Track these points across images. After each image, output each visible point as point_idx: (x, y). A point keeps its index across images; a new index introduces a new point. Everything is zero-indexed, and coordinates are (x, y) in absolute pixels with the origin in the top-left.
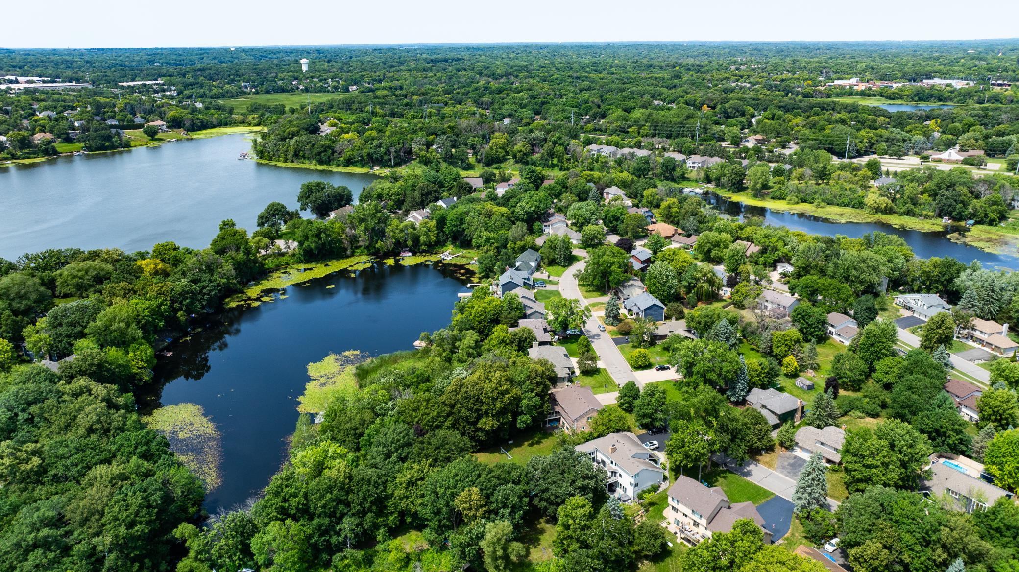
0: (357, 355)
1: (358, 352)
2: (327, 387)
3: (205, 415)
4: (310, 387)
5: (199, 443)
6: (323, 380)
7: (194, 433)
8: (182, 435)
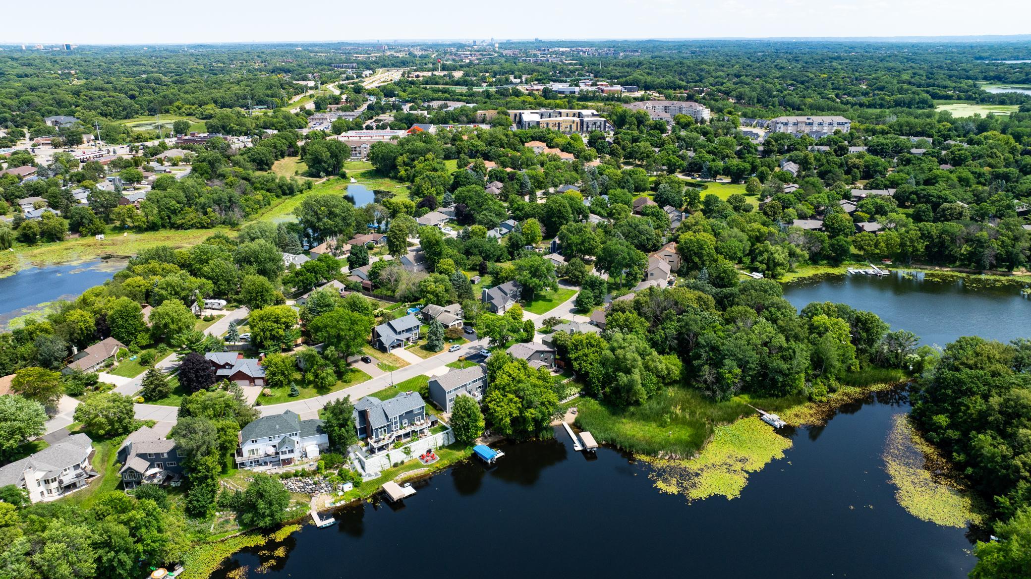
0: (665, 480)
1: (660, 484)
2: (741, 454)
3: (895, 488)
4: (757, 464)
5: (908, 457)
6: (738, 466)
7: (911, 471)
8: (927, 474)
